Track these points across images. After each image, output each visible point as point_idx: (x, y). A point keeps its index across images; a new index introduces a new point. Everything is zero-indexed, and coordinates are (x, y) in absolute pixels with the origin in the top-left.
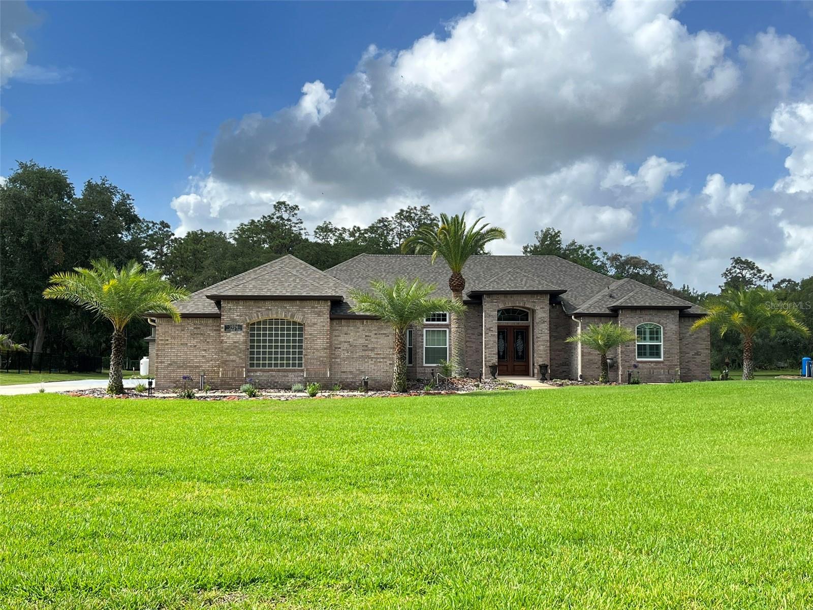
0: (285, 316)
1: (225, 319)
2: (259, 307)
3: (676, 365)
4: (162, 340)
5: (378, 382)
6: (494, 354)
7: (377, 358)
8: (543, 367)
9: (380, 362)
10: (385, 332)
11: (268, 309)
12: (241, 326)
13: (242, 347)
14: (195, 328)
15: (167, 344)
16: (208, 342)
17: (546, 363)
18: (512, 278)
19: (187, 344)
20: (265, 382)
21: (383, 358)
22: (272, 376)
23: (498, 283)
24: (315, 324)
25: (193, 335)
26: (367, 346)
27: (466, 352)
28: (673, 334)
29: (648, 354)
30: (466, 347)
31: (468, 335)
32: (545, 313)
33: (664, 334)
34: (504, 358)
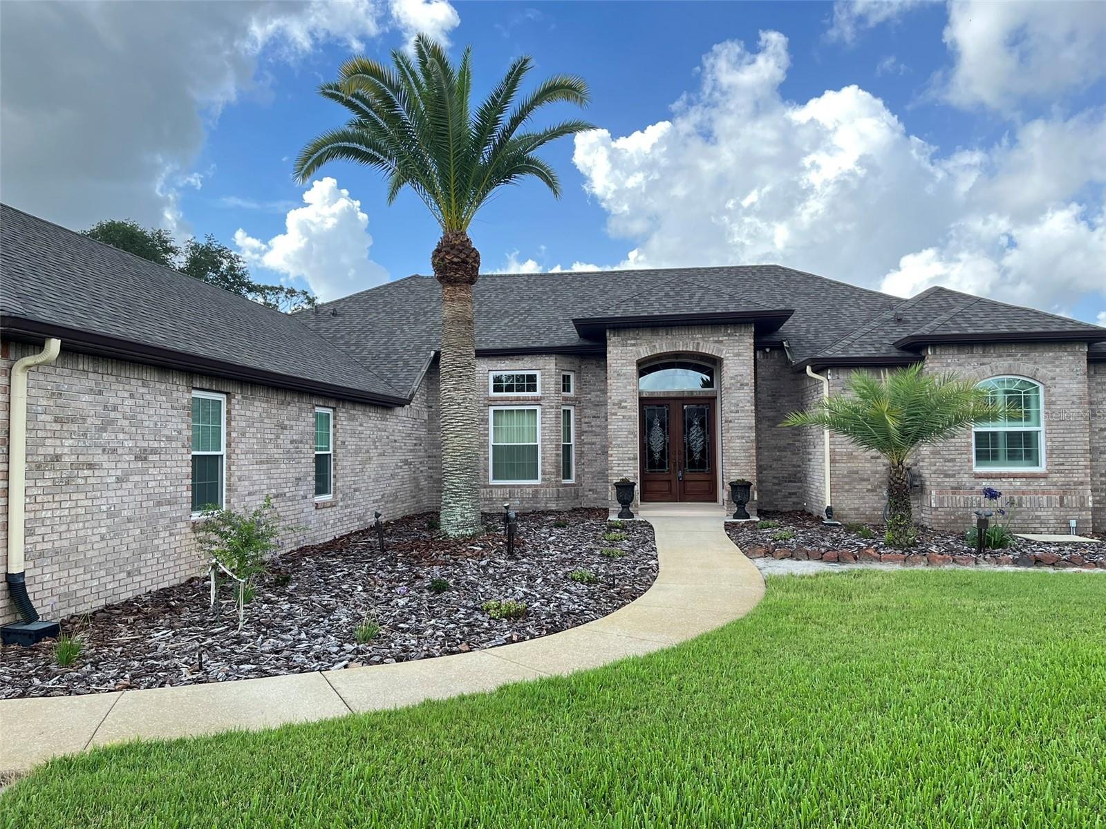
3: (1082, 483)
6: (629, 459)
8: (740, 490)
17: (747, 478)
18: (672, 293)
23: (637, 303)
27: (581, 455)
28: (1073, 403)
29: (1001, 455)
30: (581, 443)
31: (586, 420)
32: (744, 364)
33: (1049, 404)
34: (662, 465)
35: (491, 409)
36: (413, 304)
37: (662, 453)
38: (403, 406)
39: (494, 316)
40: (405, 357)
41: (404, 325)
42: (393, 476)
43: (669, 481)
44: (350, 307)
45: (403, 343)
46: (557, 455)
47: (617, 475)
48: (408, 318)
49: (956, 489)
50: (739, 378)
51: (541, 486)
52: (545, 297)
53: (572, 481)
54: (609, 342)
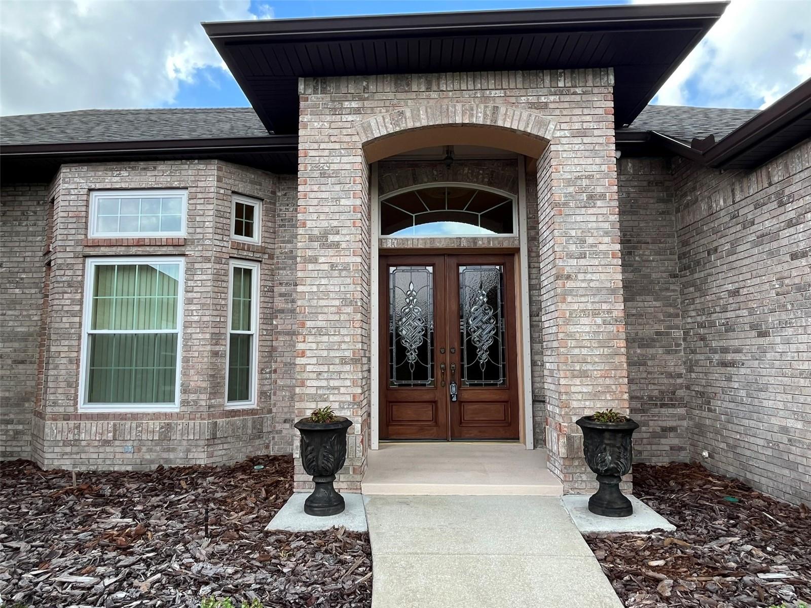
27: (270, 353)
30: (270, 332)
31: (283, 289)
32: (594, 153)
34: (421, 373)
35: (91, 264)
37: (422, 350)
43: (434, 402)
46: (215, 354)
47: (314, 398)
50: (585, 182)
51: (179, 416)
53: (252, 403)
54: (302, 104)
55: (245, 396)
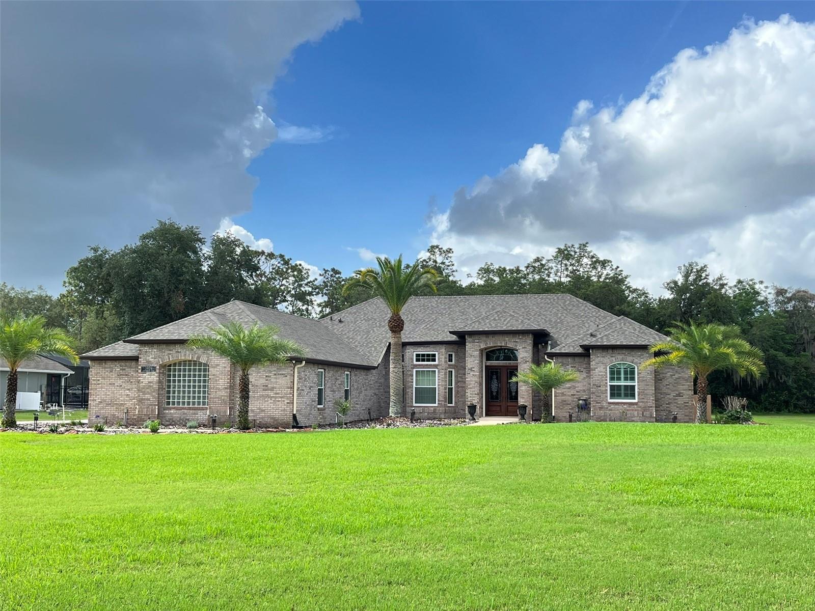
0: (192, 357)
1: (142, 361)
2: (170, 350)
3: (651, 407)
4: (94, 380)
5: (276, 420)
6: (475, 394)
7: (276, 398)
8: (522, 409)
9: (279, 401)
10: (283, 372)
11: (178, 352)
12: (155, 367)
13: (156, 386)
14: (121, 369)
15: (99, 384)
16: (132, 382)
17: (526, 404)
18: (497, 318)
19: (114, 384)
20: (178, 419)
21: (281, 397)
22: (184, 414)
24: (218, 365)
25: (119, 375)
26: (267, 386)
27: (457, 392)
28: (648, 373)
29: (623, 395)
30: (457, 387)
31: (460, 375)
32: (527, 352)
33: (639, 374)
34: (497, 398)
35: (415, 370)
36: (379, 315)
37: (497, 392)
38: (375, 369)
39: (418, 323)
40: (375, 345)
41: (374, 327)
42: (370, 400)
43: (500, 406)
44: (347, 317)
45: (374, 337)
46: (445, 392)
47: (469, 401)
48: (376, 324)
49: (601, 408)
50: (525, 358)
51: (437, 407)
52: (444, 312)
53: (453, 405)
54: (467, 341)
55: (452, 403)
